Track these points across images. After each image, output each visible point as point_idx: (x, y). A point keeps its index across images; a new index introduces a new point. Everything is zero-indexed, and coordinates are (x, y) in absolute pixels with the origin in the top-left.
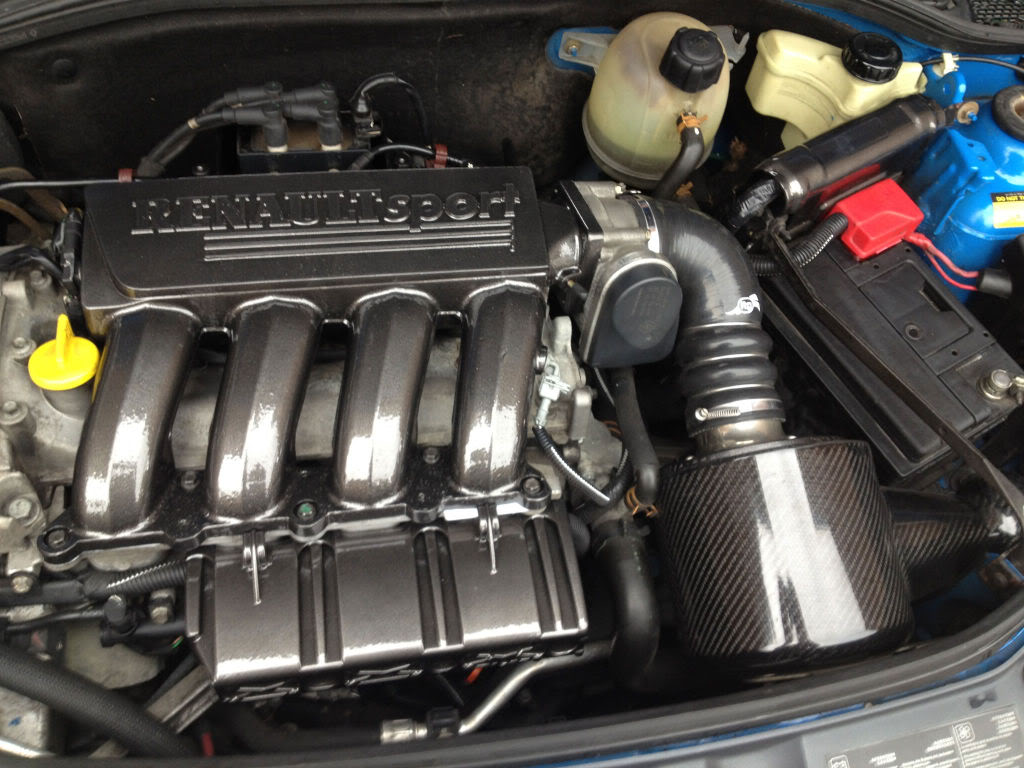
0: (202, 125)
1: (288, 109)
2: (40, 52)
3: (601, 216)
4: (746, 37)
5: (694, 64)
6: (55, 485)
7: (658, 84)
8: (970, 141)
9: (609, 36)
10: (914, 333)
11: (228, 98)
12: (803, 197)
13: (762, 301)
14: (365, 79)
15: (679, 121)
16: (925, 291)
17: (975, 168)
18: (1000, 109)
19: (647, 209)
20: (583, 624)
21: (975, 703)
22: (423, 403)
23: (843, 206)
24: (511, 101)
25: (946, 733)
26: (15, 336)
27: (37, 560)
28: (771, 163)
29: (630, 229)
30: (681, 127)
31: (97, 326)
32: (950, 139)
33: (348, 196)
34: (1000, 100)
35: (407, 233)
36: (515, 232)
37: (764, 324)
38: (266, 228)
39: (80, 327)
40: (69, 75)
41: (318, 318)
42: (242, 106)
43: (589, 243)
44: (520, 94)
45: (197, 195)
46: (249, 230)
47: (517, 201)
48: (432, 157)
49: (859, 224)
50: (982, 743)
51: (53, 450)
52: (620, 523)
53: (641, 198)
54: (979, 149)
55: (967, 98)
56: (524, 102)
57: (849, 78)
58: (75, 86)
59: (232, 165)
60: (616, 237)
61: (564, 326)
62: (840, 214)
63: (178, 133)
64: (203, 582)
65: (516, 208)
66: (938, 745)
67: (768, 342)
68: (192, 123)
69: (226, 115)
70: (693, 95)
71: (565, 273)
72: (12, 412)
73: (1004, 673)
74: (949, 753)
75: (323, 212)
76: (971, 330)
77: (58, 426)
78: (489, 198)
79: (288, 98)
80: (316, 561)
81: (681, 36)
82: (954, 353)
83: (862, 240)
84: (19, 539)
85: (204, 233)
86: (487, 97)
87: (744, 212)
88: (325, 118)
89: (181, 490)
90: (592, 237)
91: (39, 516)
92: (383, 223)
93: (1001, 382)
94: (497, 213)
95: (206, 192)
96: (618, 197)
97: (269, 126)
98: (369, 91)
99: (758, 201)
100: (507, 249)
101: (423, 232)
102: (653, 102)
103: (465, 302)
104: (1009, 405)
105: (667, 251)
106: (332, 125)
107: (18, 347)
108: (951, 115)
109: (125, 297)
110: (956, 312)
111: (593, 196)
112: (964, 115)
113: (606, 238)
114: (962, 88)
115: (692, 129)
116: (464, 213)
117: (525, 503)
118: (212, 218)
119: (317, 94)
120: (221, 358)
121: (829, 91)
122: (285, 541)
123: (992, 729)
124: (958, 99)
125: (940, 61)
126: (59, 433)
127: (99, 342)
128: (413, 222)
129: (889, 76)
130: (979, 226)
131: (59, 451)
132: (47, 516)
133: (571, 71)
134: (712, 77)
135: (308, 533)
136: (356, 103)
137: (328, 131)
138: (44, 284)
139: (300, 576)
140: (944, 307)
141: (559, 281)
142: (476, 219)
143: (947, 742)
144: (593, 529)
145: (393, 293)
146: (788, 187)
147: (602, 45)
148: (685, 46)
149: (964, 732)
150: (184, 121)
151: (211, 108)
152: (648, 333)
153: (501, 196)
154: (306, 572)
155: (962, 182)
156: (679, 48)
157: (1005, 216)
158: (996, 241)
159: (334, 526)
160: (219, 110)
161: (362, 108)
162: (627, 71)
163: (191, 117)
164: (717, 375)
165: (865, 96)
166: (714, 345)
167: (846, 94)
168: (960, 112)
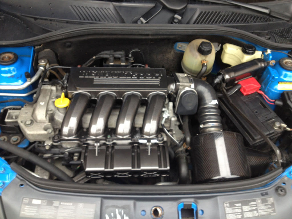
0: (96, 58)
1: (114, 55)
2: (64, 41)
3: (180, 80)
4: (220, 45)
5: (205, 49)
6: (57, 129)
7: (197, 54)
8: (273, 69)
9: (187, 44)
10: (256, 112)
11: (102, 53)
12: (229, 79)
13: (218, 101)
14: (132, 49)
15: (202, 62)
16: (261, 103)
17: (273, 75)
18: (281, 62)
19: (192, 80)
20: (168, 168)
21: (262, 195)
22: (136, 118)
23: (240, 83)
24: (165, 58)
25: (254, 201)
26: (53, 96)
27: (51, 143)
28: (222, 71)
29: (187, 83)
30: (202, 63)
31: (70, 96)
32: (268, 69)
33: (125, 72)
34: (281, 60)
35: (136, 80)
36: (160, 81)
37: (219, 107)
38: (107, 78)
39: (66, 96)
40: (69, 46)
41: (116, 97)
42: (105, 54)
43: (177, 85)
44: (167, 56)
45: (93, 70)
46: (103, 78)
47: (162, 75)
48: (145, 67)
49: (244, 86)
50: (263, 204)
51: (57, 120)
52: (182, 151)
53: (191, 77)
54: (275, 71)
55: (272, 59)
56: (168, 58)
57: (243, 54)
58: (70, 49)
59: (101, 65)
60: (183, 84)
61: (171, 104)
62: (240, 84)
63: (91, 59)
64: (86, 152)
65: (161, 77)
66: (252, 203)
67: (219, 111)
68: (94, 57)
69: (101, 56)
70: (205, 56)
71: (171, 91)
72: (50, 111)
73: (270, 188)
74: (255, 205)
75: (119, 75)
76: (271, 112)
77: (59, 116)
78: (155, 74)
79: (114, 53)
80: (110, 150)
81: (202, 43)
82: (266, 117)
83: (245, 90)
84: (48, 137)
85: (94, 78)
86: (160, 57)
87: (215, 82)
88: (122, 57)
89: (83, 131)
90: (177, 83)
91: (53, 133)
92: (132, 78)
93: (277, 125)
94: (157, 77)
95: (95, 70)
96: (185, 77)
97: (110, 59)
98: (132, 52)
99: (218, 79)
100: (158, 85)
101: (140, 80)
102: (196, 58)
103: (148, 96)
104: (280, 131)
105: (195, 88)
106: (123, 59)
107: (53, 99)
108: (268, 63)
109: (76, 90)
110: (268, 109)
111: (179, 76)
112: (272, 64)
113: (181, 84)
114: (271, 57)
115: (204, 64)
116: (149, 77)
117: (158, 140)
118: (96, 75)
119: (121, 53)
120: (94, 105)
121: (239, 57)
122: (104, 144)
123: (267, 201)
124: (270, 60)
125: (267, 52)
126: (59, 117)
127: (70, 99)
128: (138, 78)
129: (253, 53)
130: (276, 90)
131: (59, 121)
132: (55, 134)
133: (180, 52)
134: (209, 52)
135: (109, 141)
136: (129, 55)
137: (123, 60)
138: (59, 88)
139: (106, 153)
140: (265, 107)
141: (170, 93)
142: (152, 78)
143: (255, 203)
144: (176, 153)
145: (132, 93)
146: (225, 76)
147: (186, 46)
148: (203, 45)
149: (259, 201)
150: (92, 57)
151: (98, 55)
152: (190, 106)
153: (158, 74)
154: (108, 152)
155: (271, 79)
156: (202, 46)
157: (281, 87)
158: (279, 93)
159: (115, 141)
160: (100, 55)
161: (130, 56)
162: (190, 51)
163: (94, 56)
164: (207, 117)
165: (247, 58)
166: (207, 110)
167: (243, 58)
168: (271, 63)
